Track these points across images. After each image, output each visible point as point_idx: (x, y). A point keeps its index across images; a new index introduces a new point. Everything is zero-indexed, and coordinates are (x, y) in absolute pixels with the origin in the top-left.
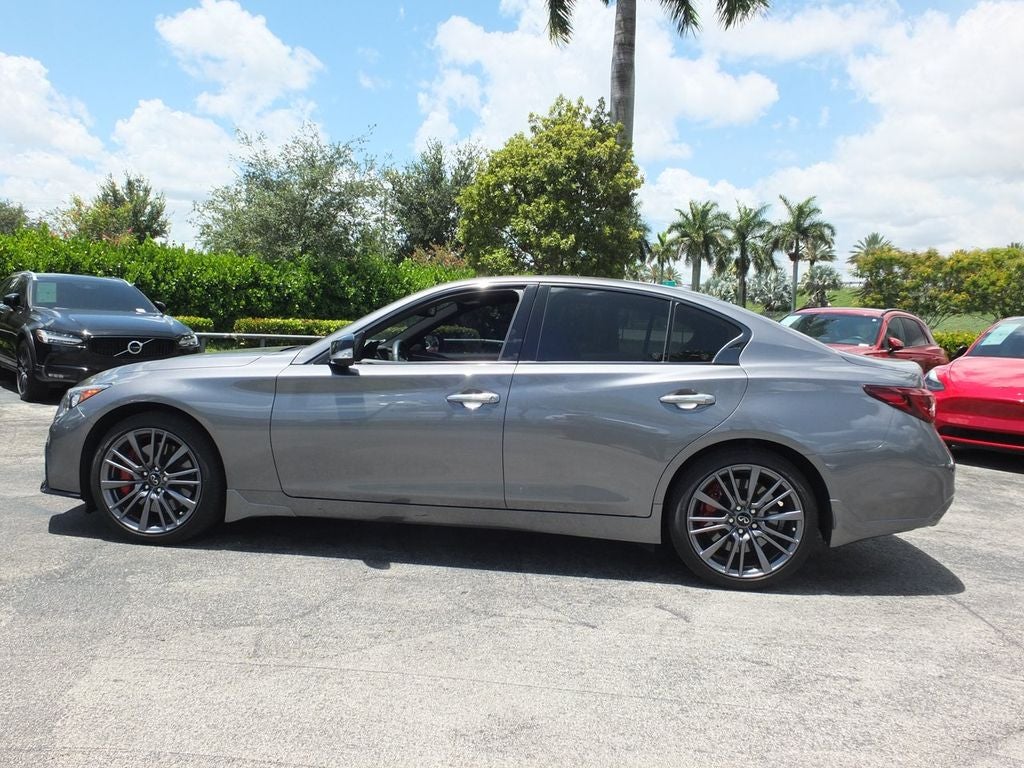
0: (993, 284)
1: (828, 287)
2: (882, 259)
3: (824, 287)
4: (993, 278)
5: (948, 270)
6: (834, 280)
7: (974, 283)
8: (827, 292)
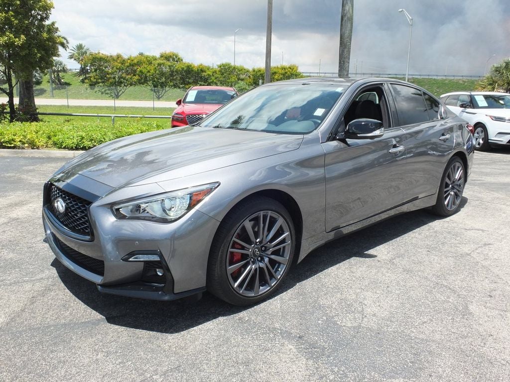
0: (149, 72)
1: (60, 71)
2: (96, 58)
3: (58, 71)
4: (148, 69)
5: (128, 64)
6: (63, 68)
7: (141, 71)
8: (60, 74)
